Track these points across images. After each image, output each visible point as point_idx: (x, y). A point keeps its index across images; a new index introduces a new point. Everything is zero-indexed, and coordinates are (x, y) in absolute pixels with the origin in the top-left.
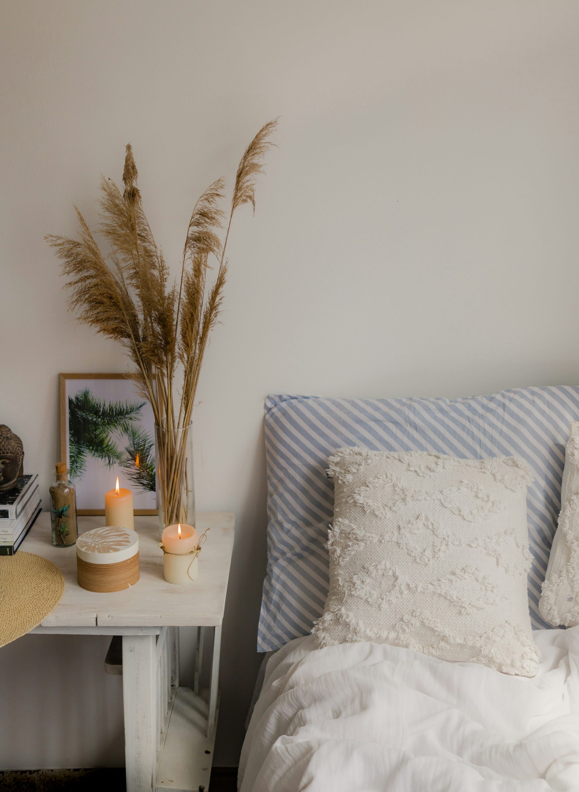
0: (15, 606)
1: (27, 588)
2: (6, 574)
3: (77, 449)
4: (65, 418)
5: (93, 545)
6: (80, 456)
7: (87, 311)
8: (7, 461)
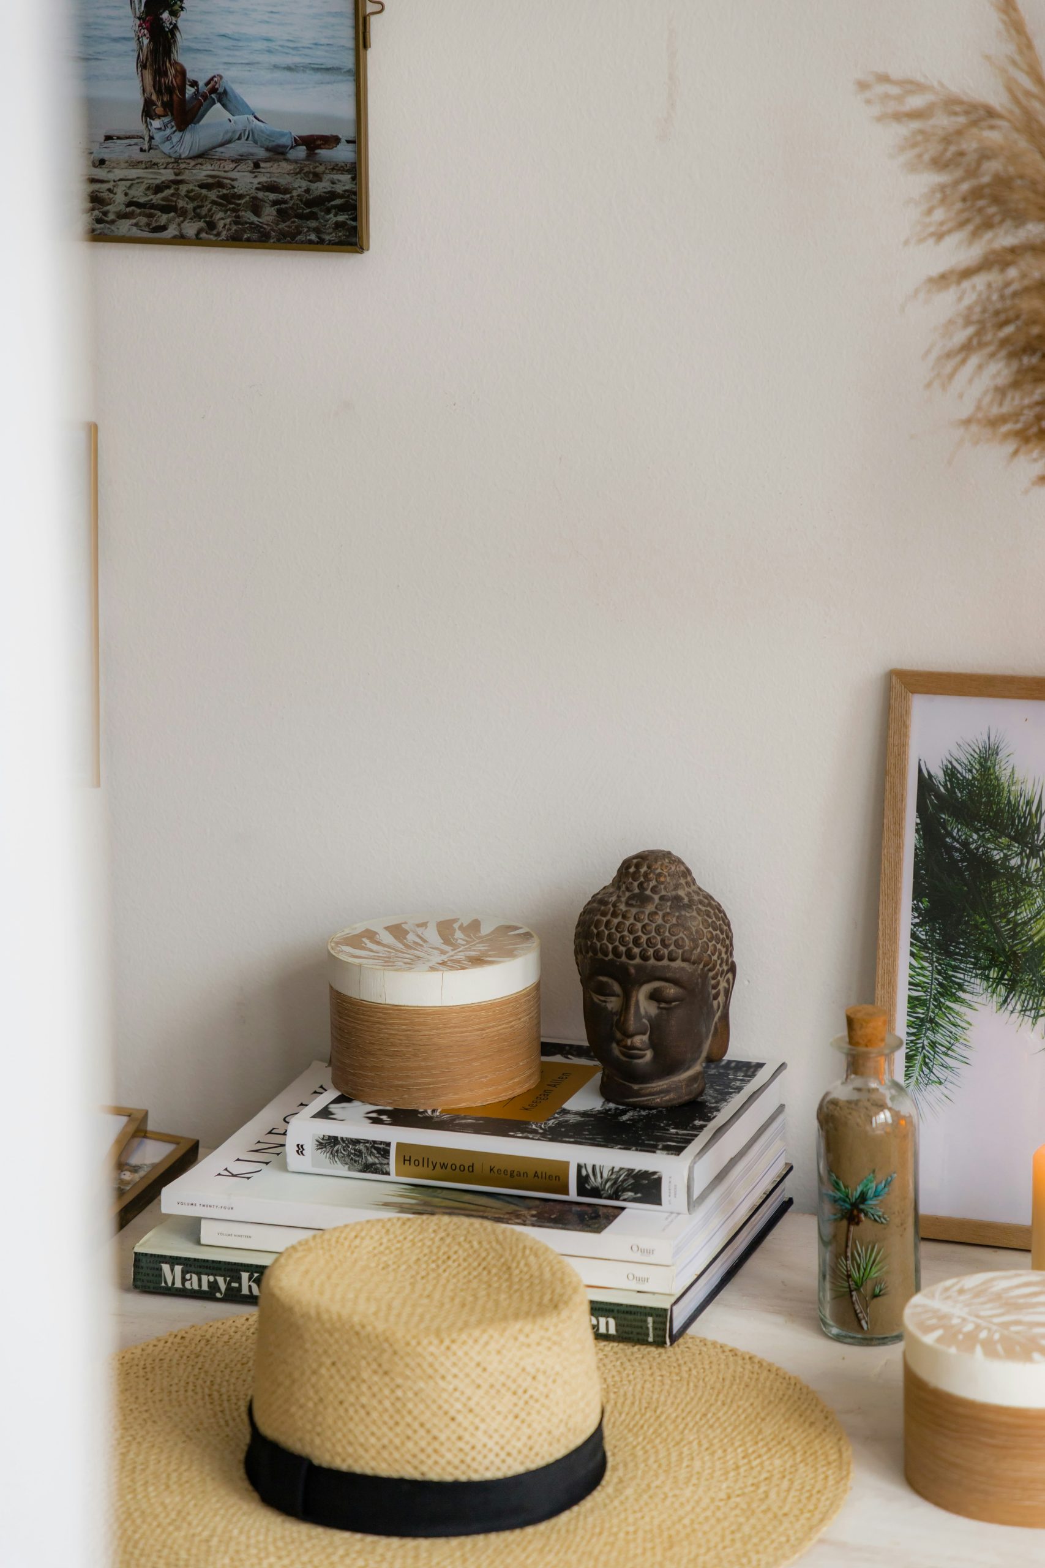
0: (656, 1522)
1: (708, 1464)
2: (636, 1408)
3: (939, 973)
4: (899, 847)
5: (969, 1327)
6: (948, 1003)
7: (1001, 392)
8: (671, 991)
